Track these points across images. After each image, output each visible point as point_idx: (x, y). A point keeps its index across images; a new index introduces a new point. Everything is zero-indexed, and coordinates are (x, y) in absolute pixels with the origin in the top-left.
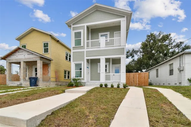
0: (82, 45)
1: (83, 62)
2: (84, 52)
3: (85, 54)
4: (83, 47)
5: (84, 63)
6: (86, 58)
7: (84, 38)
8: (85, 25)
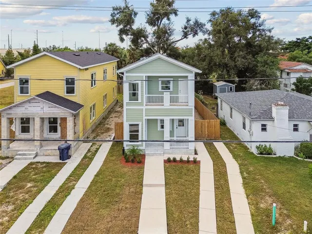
0: (140, 101)
1: (140, 123)
2: (142, 109)
3: (144, 113)
4: (141, 104)
5: (142, 125)
6: (145, 118)
7: (142, 92)
8: (144, 75)
